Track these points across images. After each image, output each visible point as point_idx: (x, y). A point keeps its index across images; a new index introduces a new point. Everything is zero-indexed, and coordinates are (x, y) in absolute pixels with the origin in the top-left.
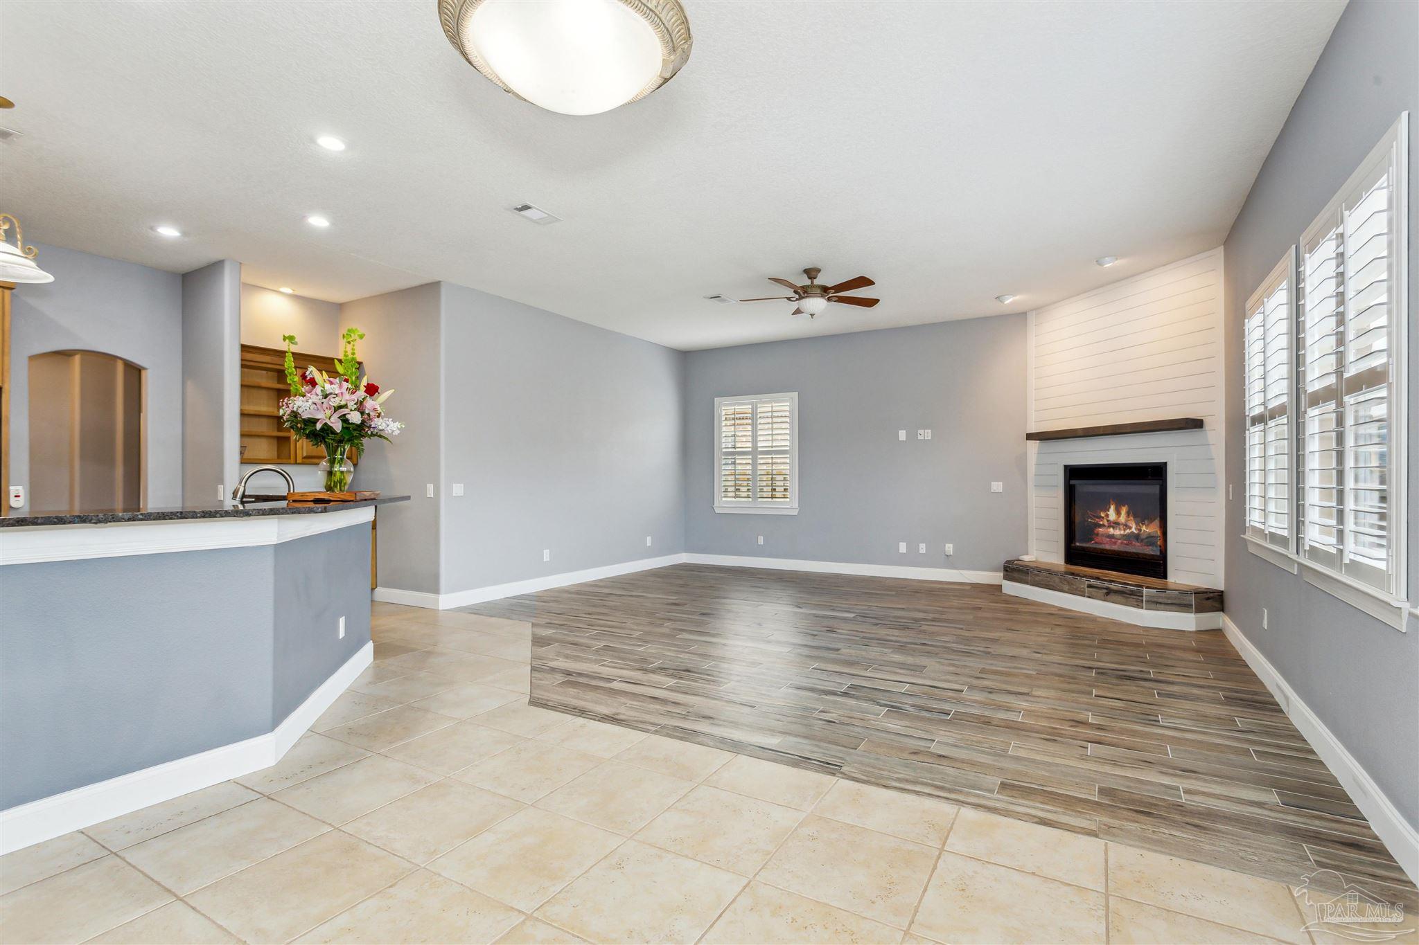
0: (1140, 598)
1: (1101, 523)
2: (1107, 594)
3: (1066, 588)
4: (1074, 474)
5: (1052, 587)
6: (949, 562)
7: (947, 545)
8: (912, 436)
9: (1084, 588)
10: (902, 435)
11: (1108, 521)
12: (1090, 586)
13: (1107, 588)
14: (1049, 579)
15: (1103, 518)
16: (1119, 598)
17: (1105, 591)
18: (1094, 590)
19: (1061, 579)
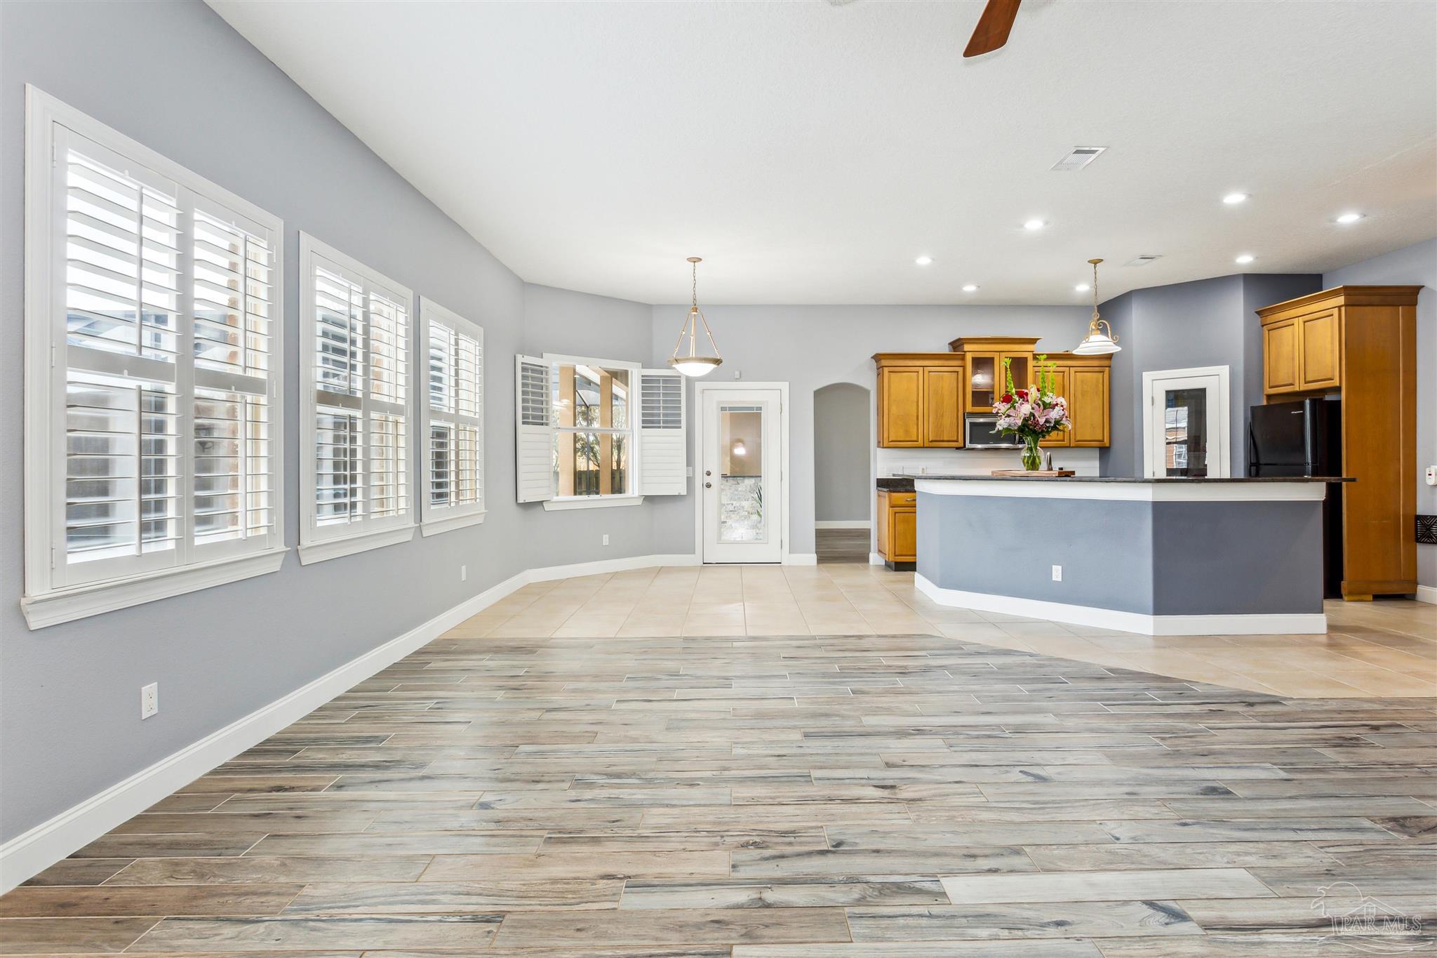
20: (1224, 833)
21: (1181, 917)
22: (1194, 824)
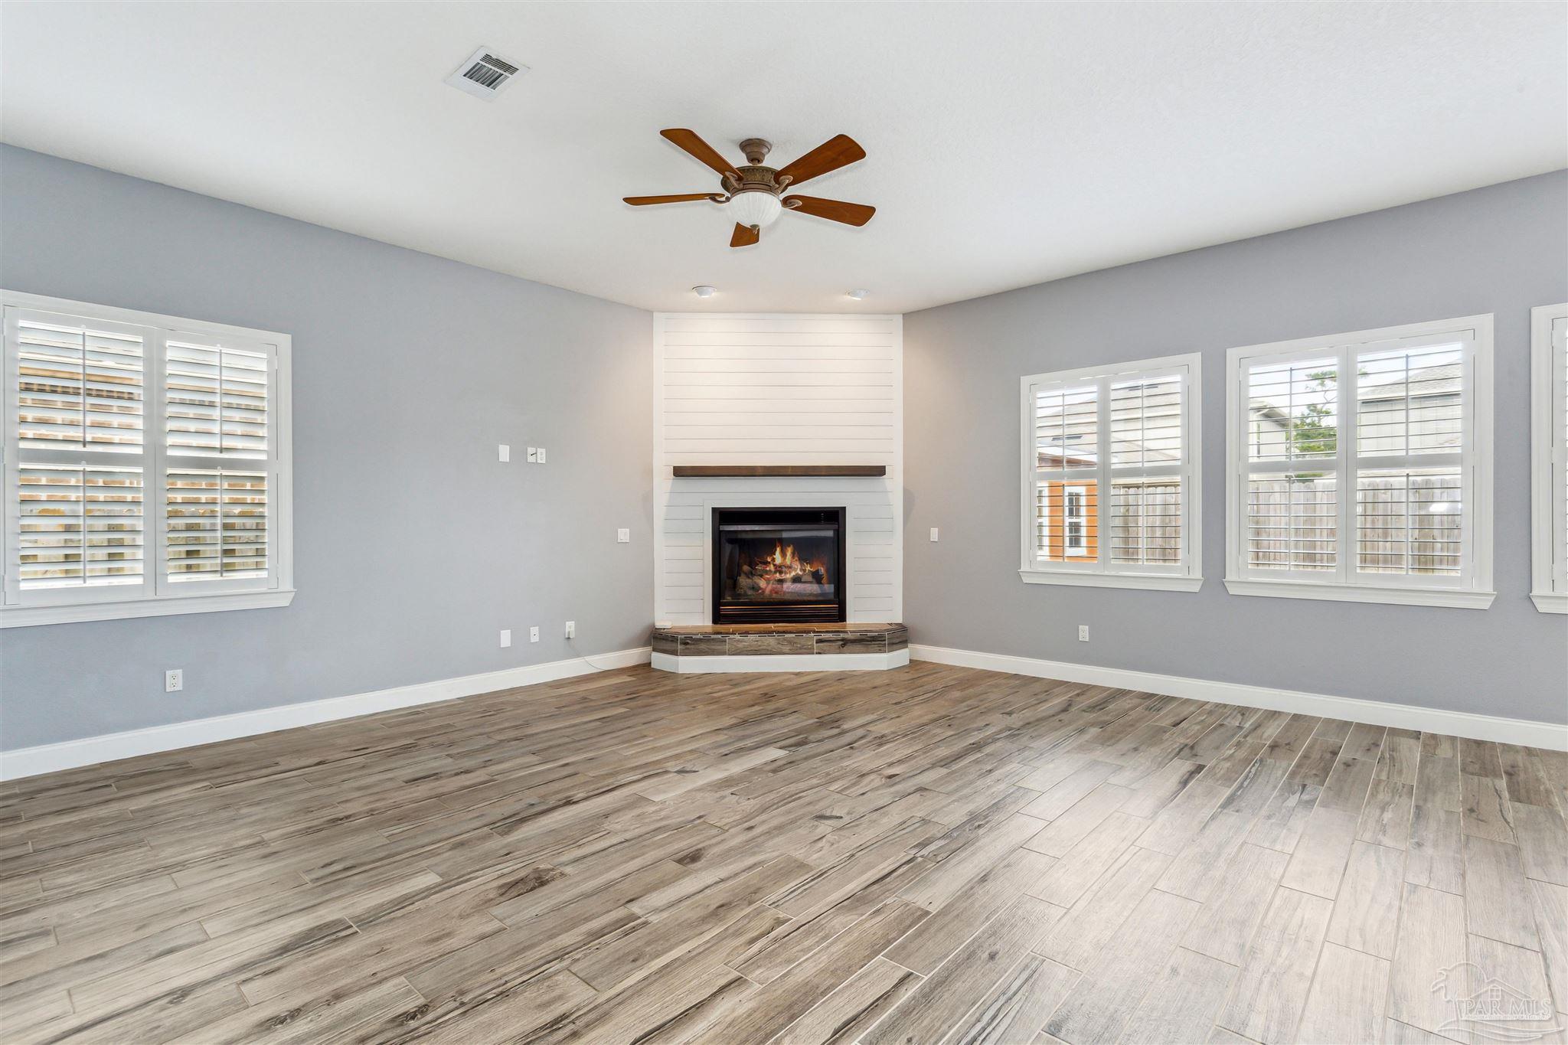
0: (883, 643)
1: (768, 569)
2: (843, 645)
3: (786, 649)
4: (723, 516)
5: (763, 652)
6: (571, 647)
7: (568, 623)
8: (518, 455)
9: (812, 645)
10: (504, 453)
11: (774, 565)
12: (819, 641)
13: (843, 640)
14: (759, 643)
15: (769, 563)
16: (858, 647)
17: (841, 643)
18: (825, 644)
19: (779, 639)
20: (673, 820)
21: (679, 772)
22: (694, 820)
